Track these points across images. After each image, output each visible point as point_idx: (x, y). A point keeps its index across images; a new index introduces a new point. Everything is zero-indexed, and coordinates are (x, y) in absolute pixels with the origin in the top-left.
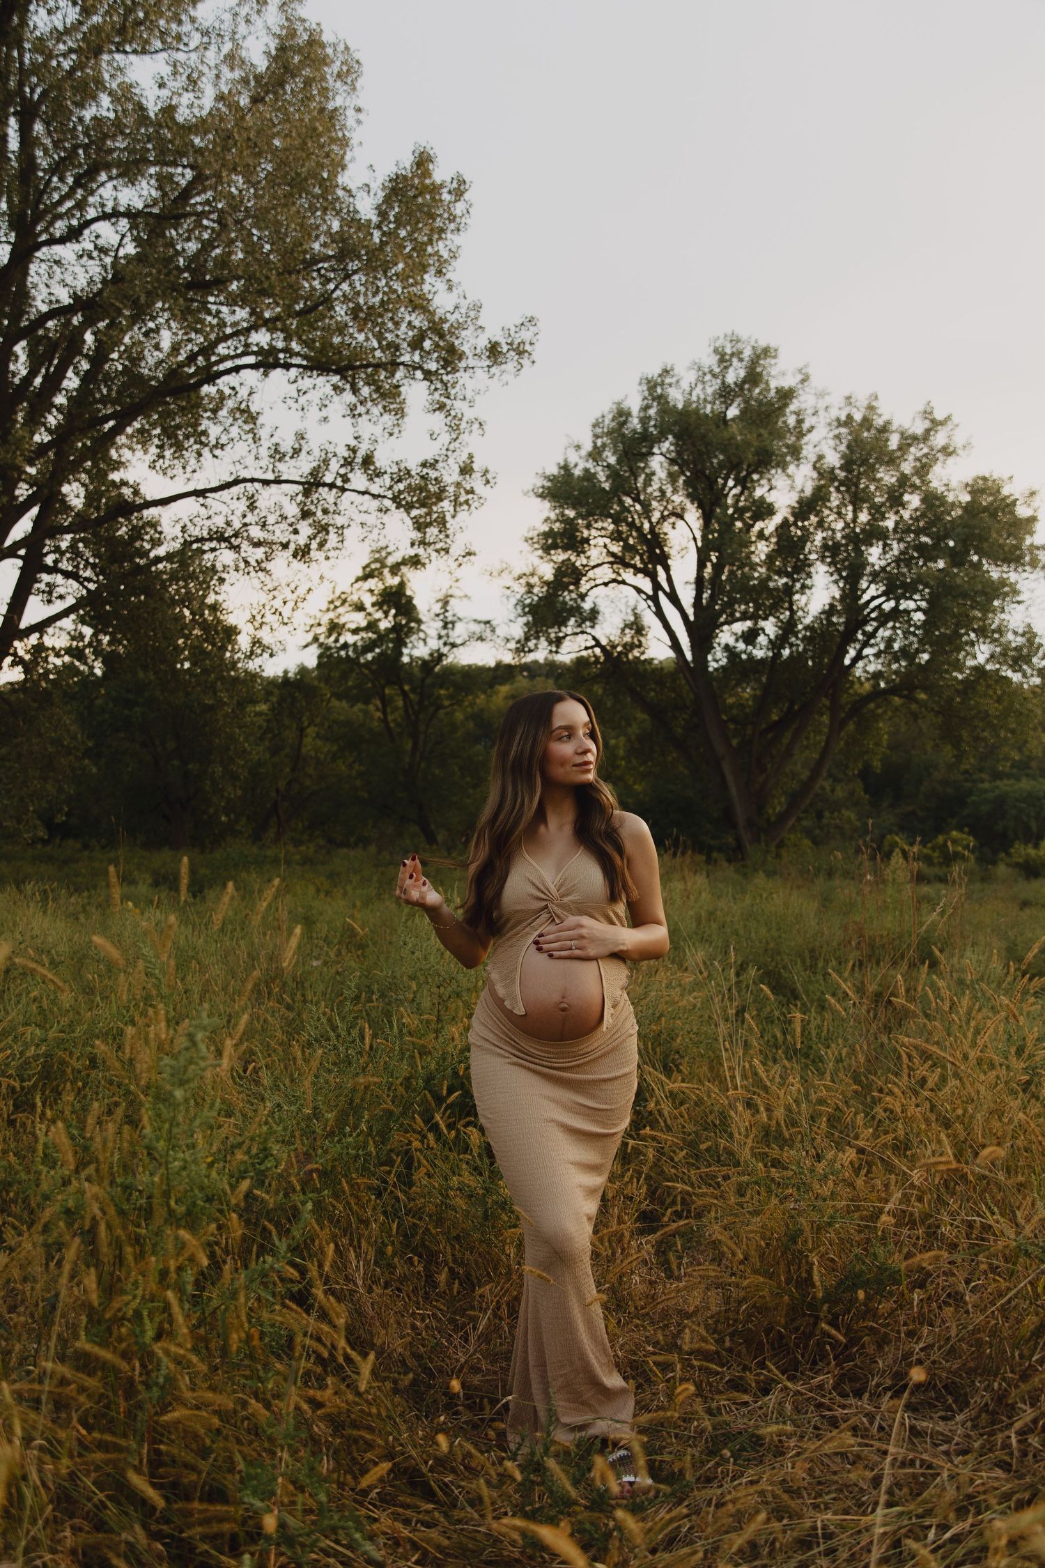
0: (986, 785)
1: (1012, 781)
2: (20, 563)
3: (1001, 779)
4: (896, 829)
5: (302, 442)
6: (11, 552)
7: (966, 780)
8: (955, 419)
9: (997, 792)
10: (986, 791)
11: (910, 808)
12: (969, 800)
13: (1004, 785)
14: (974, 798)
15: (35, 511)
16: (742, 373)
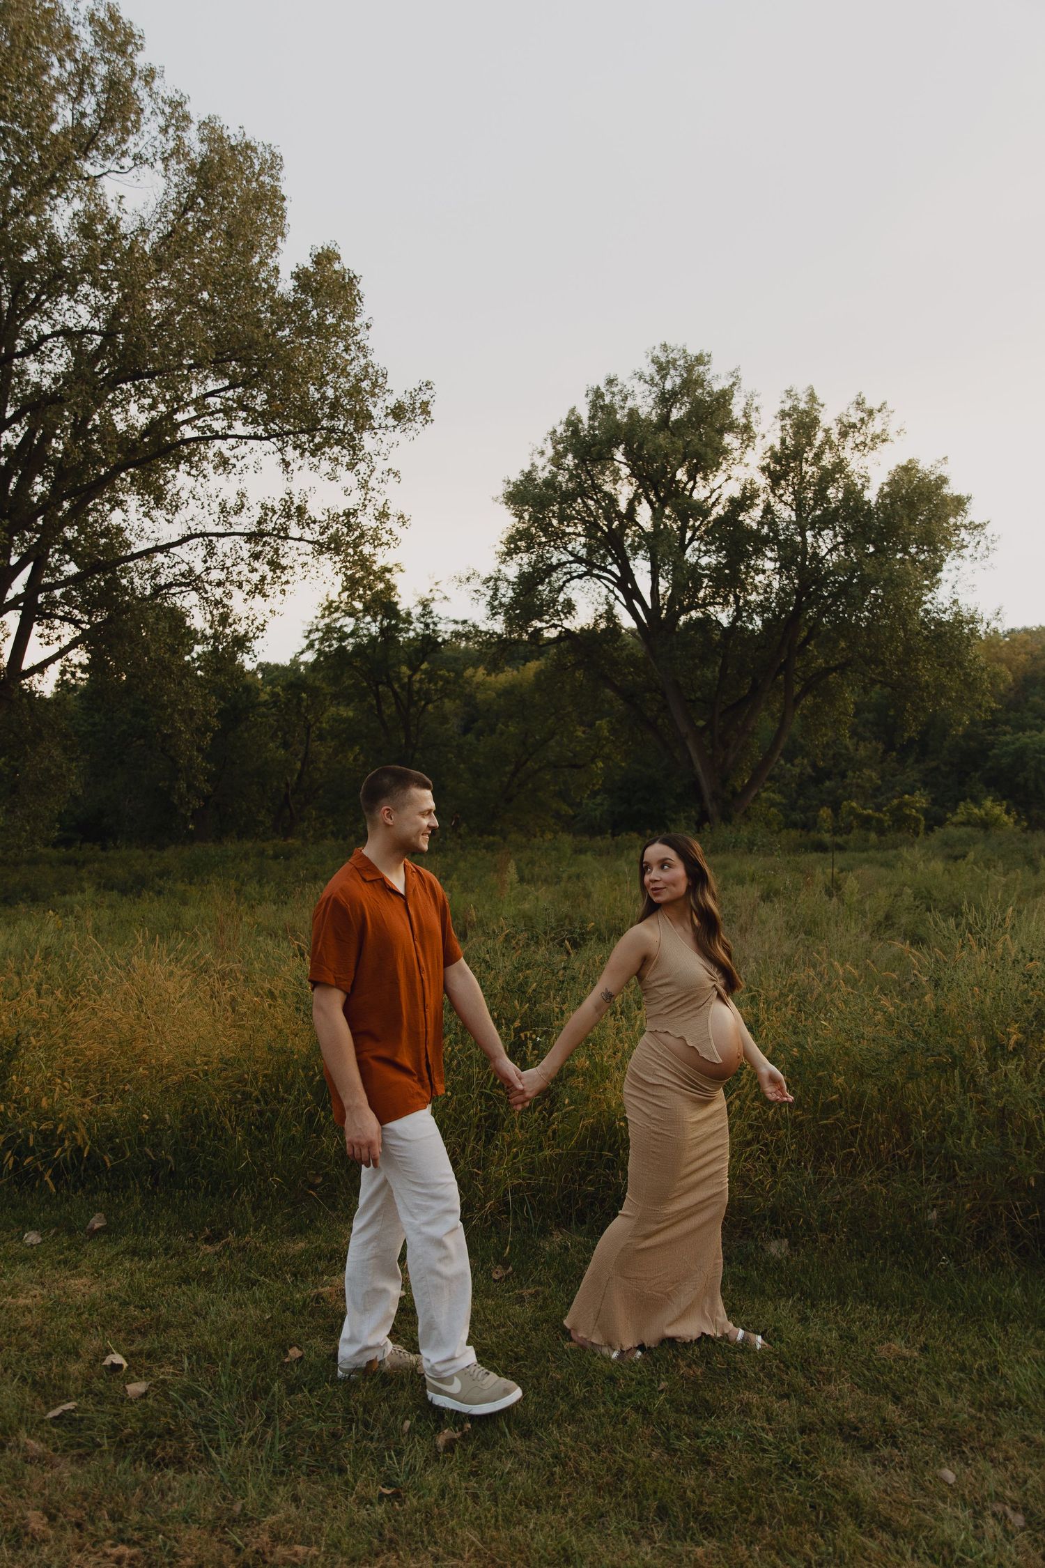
0: (1008, 738)
1: (1034, 732)
2: (20, 612)
3: (1024, 730)
4: (919, 785)
5: (244, 500)
6: (13, 605)
7: (990, 734)
8: (889, 406)
9: (1018, 745)
10: (1007, 744)
11: (934, 764)
12: (990, 753)
13: (1025, 738)
14: (996, 751)
15: (28, 570)
16: (678, 381)
